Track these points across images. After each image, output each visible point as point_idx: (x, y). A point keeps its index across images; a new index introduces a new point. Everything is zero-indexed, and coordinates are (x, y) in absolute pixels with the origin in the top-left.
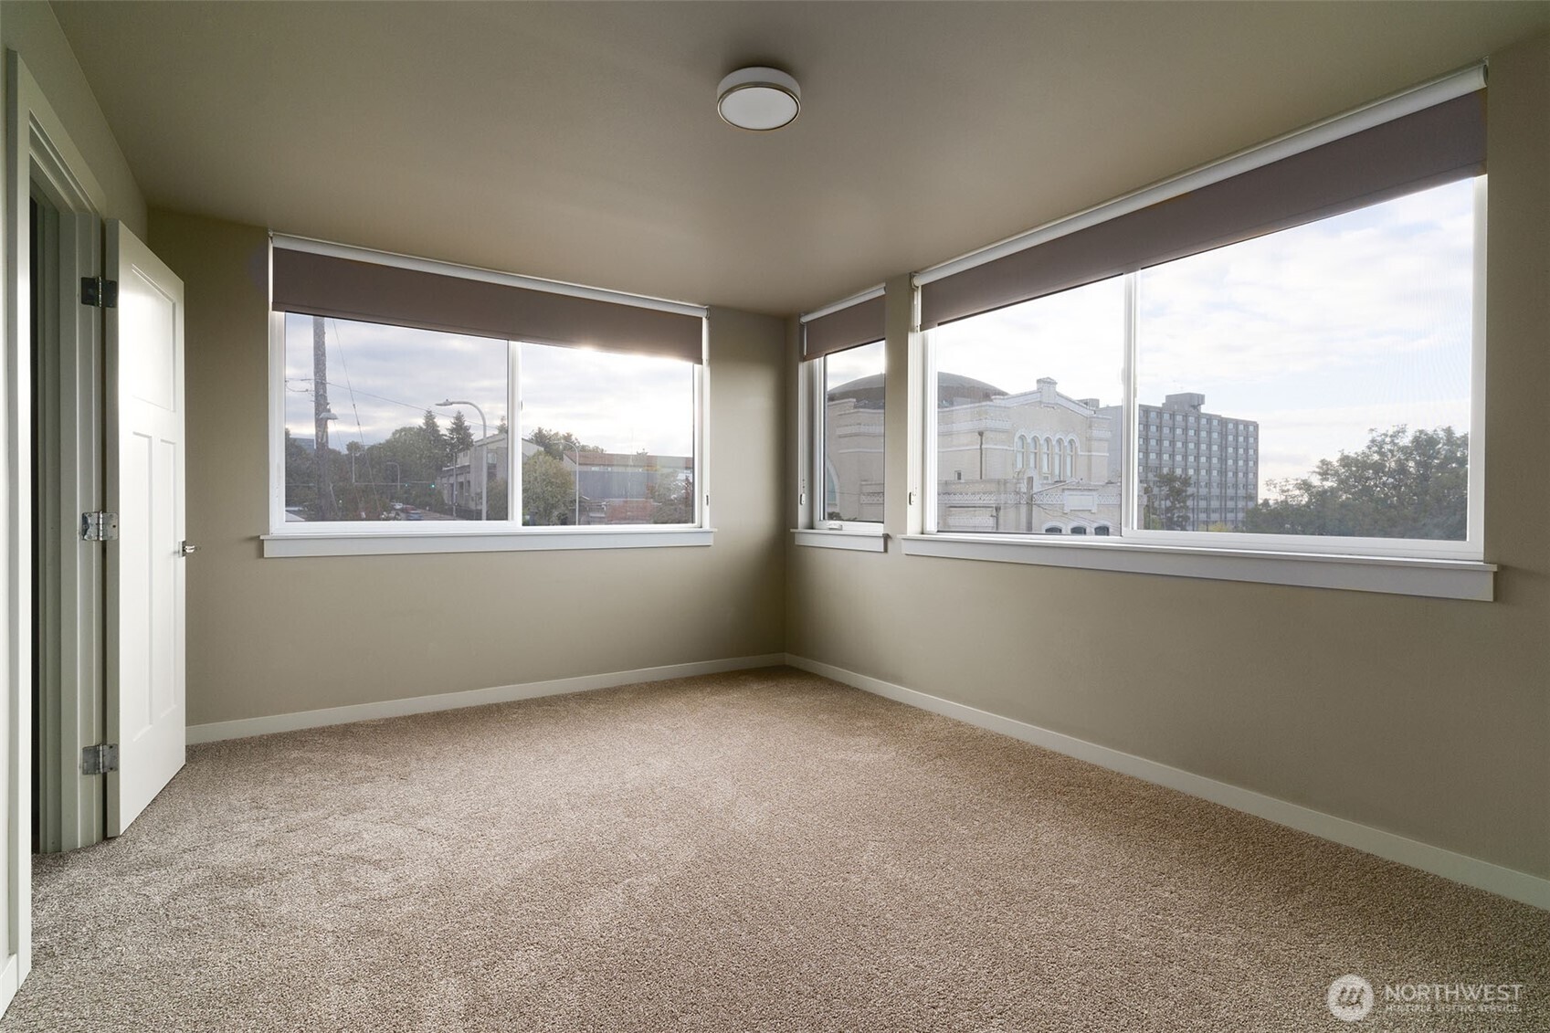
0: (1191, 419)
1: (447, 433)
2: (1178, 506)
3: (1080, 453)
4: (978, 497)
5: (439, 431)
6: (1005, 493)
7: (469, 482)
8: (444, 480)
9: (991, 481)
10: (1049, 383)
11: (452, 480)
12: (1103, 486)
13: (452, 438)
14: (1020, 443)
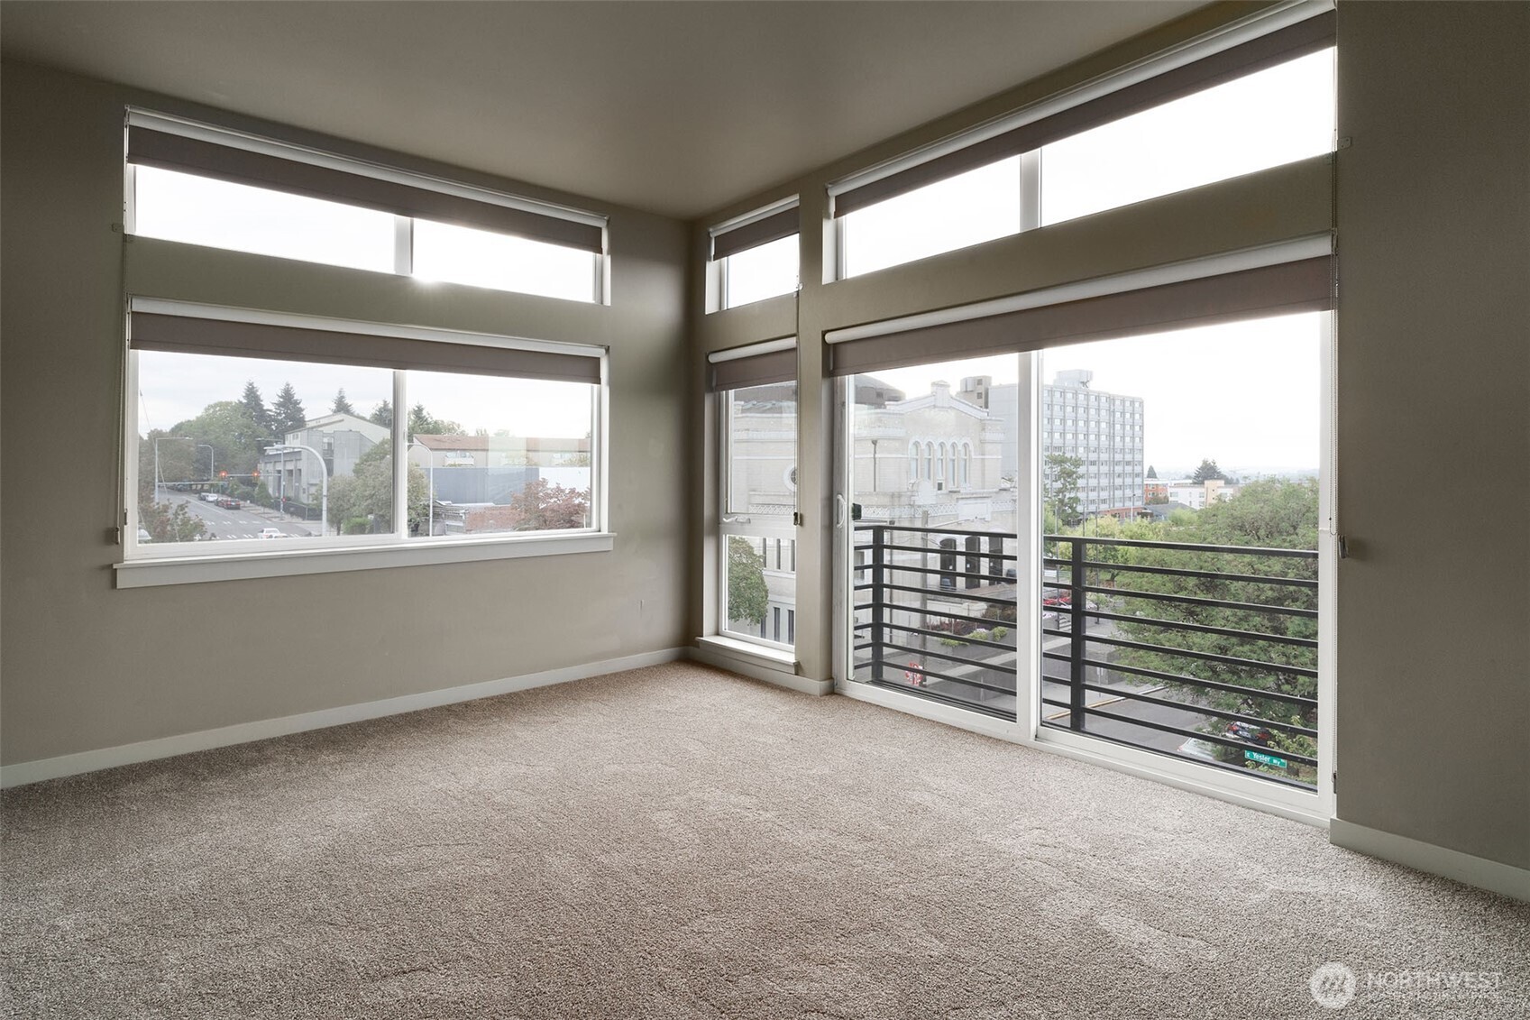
0: (1081, 397)
1: (272, 408)
2: (1069, 487)
3: (973, 457)
4: (872, 510)
5: (262, 406)
6: (900, 506)
7: (300, 470)
8: (270, 467)
9: (885, 494)
10: (942, 386)
11: (279, 467)
12: (996, 493)
13: (279, 414)
14: (914, 451)
